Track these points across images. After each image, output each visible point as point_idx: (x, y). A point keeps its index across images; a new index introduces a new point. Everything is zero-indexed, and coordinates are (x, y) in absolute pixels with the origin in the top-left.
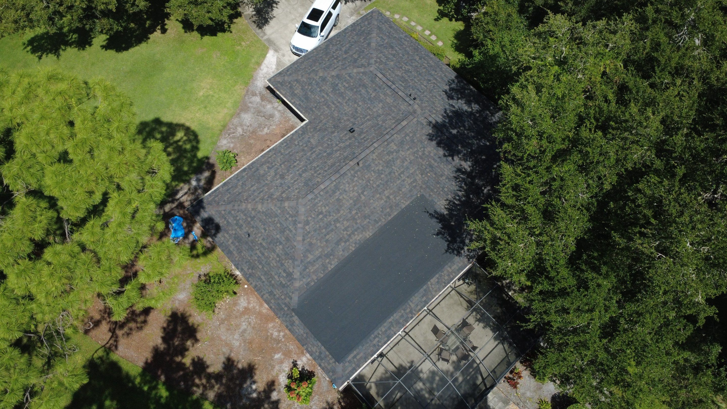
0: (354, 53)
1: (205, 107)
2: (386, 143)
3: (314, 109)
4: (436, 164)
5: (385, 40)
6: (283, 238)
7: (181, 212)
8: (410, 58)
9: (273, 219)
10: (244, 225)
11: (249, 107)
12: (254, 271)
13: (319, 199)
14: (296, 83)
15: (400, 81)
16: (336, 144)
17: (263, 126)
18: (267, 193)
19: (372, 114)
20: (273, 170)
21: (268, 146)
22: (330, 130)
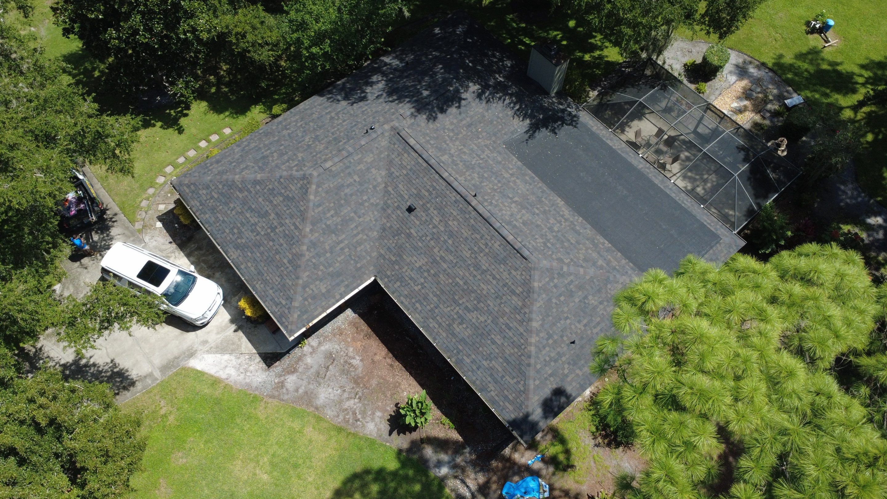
0: (271, 202)
1: (296, 466)
2: (441, 164)
3: (359, 265)
4: (468, 119)
5: (248, 166)
6: (580, 293)
7: (494, 487)
8: (287, 138)
9: (554, 305)
10: (559, 349)
11: (306, 393)
14: (307, 289)
15: (336, 144)
16: (434, 228)
17: (346, 367)
18: (512, 316)
19: (386, 183)
20: (468, 314)
21: (385, 358)
22: (403, 241)
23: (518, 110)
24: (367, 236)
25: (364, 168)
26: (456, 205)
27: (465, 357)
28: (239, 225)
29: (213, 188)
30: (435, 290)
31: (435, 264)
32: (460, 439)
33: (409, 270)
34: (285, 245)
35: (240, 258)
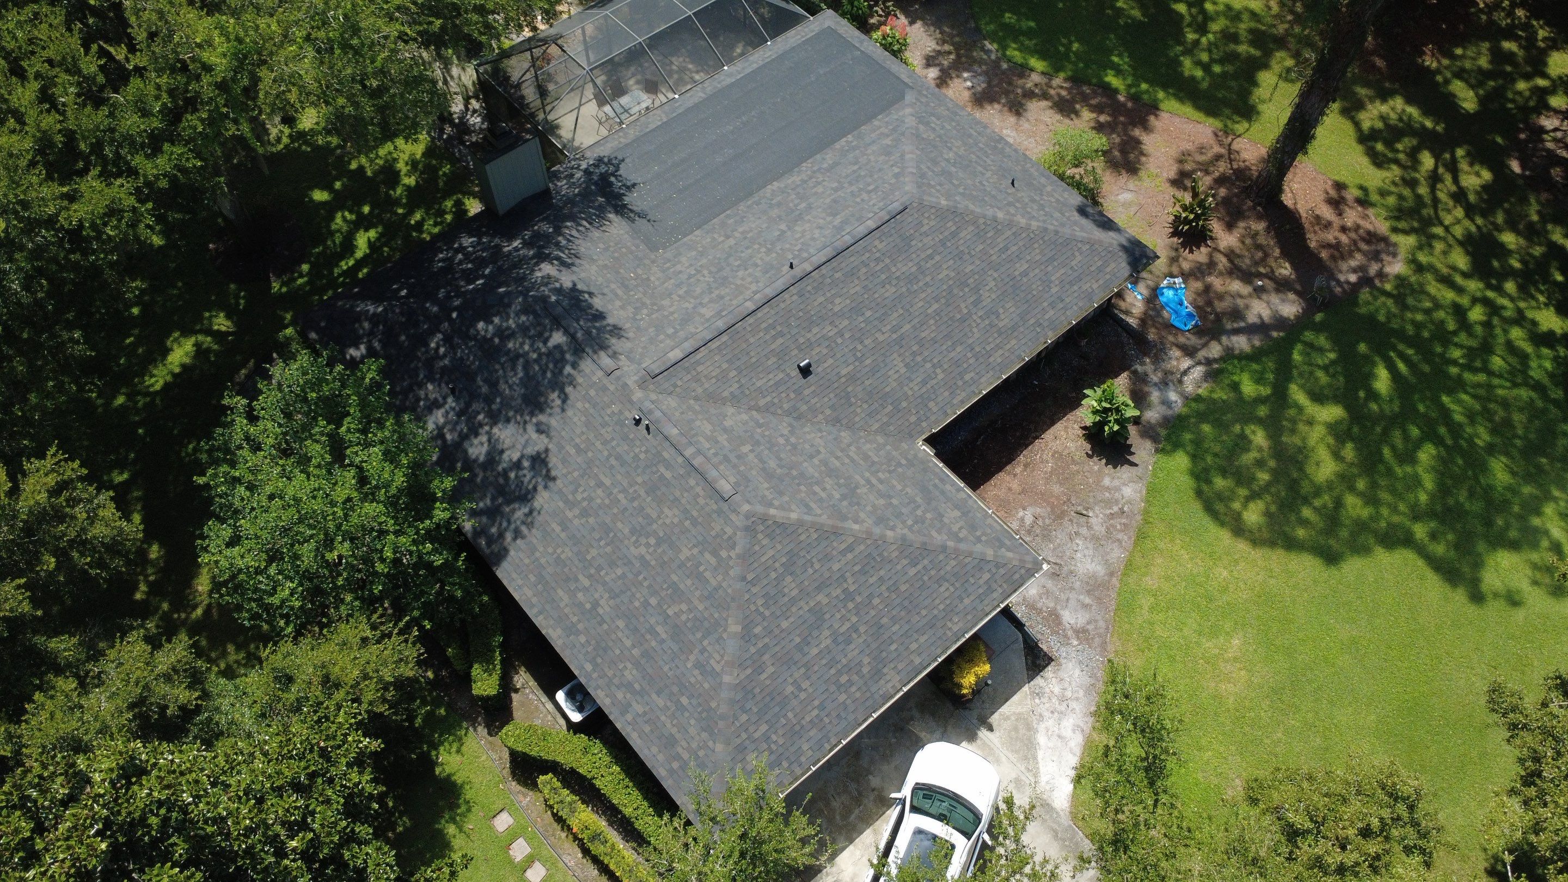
6: (943, 164)
9: (968, 192)
10: (1027, 200)
13: (877, 207)
16: (842, 336)
17: (1038, 531)
18: (989, 242)
19: (750, 408)
20: (984, 303)
22: (860, 388)
24: (850, 445)
26: (807, 295)
27: (1047, 317)
28: (833, 671)
30: (944, 347)
31: (904, 342)
32: (1125, 375)
33: (911, 385)
34: (882, 573)
35: (900, 666)
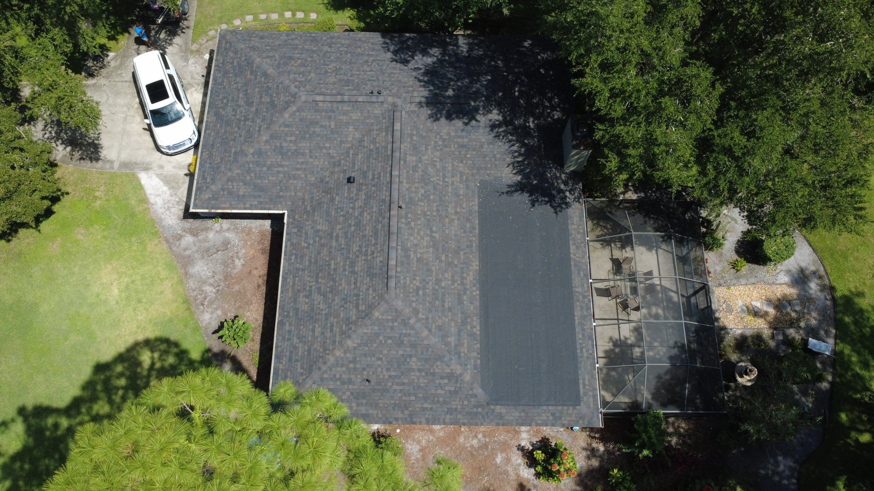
0: (261, 97)
1: (139, 301)
2: (402, 162)
3: (281, 194)
4: (466, 140)
5: (274, 56)
6: (408, 349)
8: (321, 54)
9: (378, 341)
10: (352, 376)
11: (189, 257)
12: (410, 409)
13: (402, 278)
14: (230, 183)
15: (343, 86)
16: (352, 208)
17: (229, 261)
18: (341, 322)
19: (352, 145)
20: (316, 294)
21: (260, 277)
22: (326, 201)
23: (518, 162)
24: (306, 177)
25: (345, 121)
26: (381, 204)
27: (287, 324)
29: (239, 56)
30: (313, 256)
31: (329, 237)
32: (255, 378)
33: (310, 226)
34: (242, 138)
35: (212, 124)
